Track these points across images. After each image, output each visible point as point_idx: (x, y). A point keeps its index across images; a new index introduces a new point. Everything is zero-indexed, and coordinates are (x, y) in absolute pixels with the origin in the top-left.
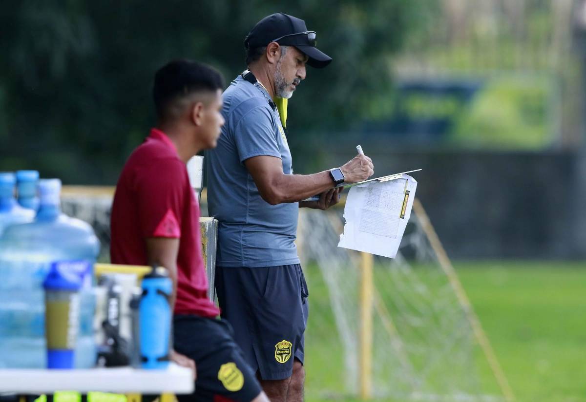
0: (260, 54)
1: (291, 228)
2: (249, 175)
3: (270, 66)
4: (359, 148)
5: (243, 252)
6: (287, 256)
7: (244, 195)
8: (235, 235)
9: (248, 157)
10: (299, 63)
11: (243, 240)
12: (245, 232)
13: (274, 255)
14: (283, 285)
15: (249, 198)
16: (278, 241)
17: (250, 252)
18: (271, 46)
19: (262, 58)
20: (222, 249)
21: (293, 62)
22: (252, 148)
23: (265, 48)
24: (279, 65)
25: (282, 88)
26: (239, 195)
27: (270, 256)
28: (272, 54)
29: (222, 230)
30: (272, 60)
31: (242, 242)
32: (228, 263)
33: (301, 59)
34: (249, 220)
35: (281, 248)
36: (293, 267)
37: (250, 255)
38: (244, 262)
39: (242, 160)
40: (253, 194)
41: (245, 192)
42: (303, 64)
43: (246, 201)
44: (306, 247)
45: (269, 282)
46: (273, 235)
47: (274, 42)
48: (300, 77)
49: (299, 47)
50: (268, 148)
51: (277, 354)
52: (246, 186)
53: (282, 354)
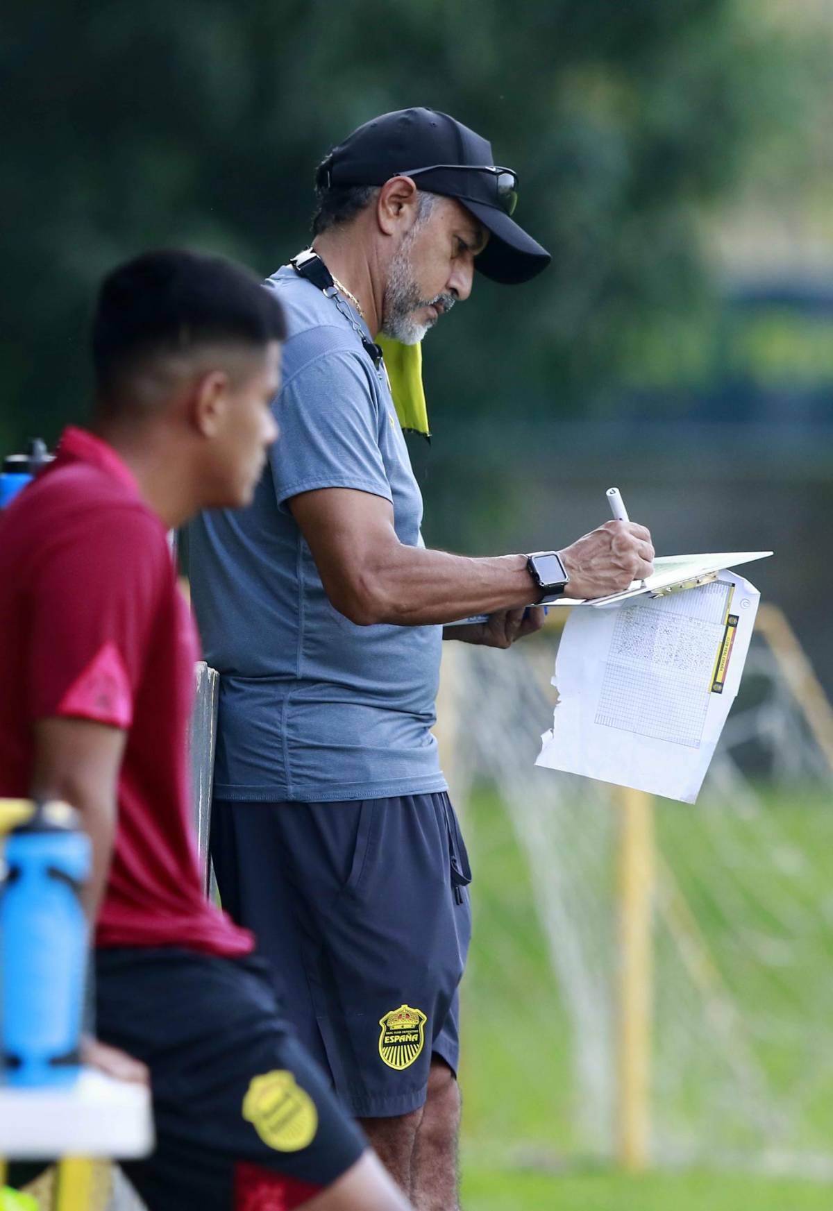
0: (359, 206)
1: (423, 692)
2: (303, 543)
3: (382, 241)
4: (615, 495)
5: (288, 760)
6: (411, 770)
7: (290, 600)
8: (266, 711)
9: (299, 489)
10: (460, 249)
11: (290, 726)
12: (294, 703)
13: (375, 767)
14: (402, 850)
15: (305, 606)
16: (388, 727)
17: (310, 759)
18: (394, 186)
19: (364, 218)
20: (232, 752)
21: (445, 245)
22: (312, 465)
23: (376, 192)
24: (407, 245)
25: (402, 310)
26: (276, 597)
27: (364, 769)
28: (392, 209)
29: (230, 697)
30: (389, 225)
31: (286, 732)
32: (248, 790)
33: (467, 238)
34: (306, 668)
35: (395, 746)
36: (428, 803)
37: (309, 767)
38: (291, 788)
39: (281, 497)
40: (313, 595)
41: (293, 590)
42: (469, 257)
43: (295, 614)
44: (467, 746)
45: (361, 842)
46: (372, 712)
47: (405, 176)
48: (454, 291)
49: (470, 205)
50: (356, 469)
51: (385, 1045)
52: (296, 575)
53: (397, 1044)
